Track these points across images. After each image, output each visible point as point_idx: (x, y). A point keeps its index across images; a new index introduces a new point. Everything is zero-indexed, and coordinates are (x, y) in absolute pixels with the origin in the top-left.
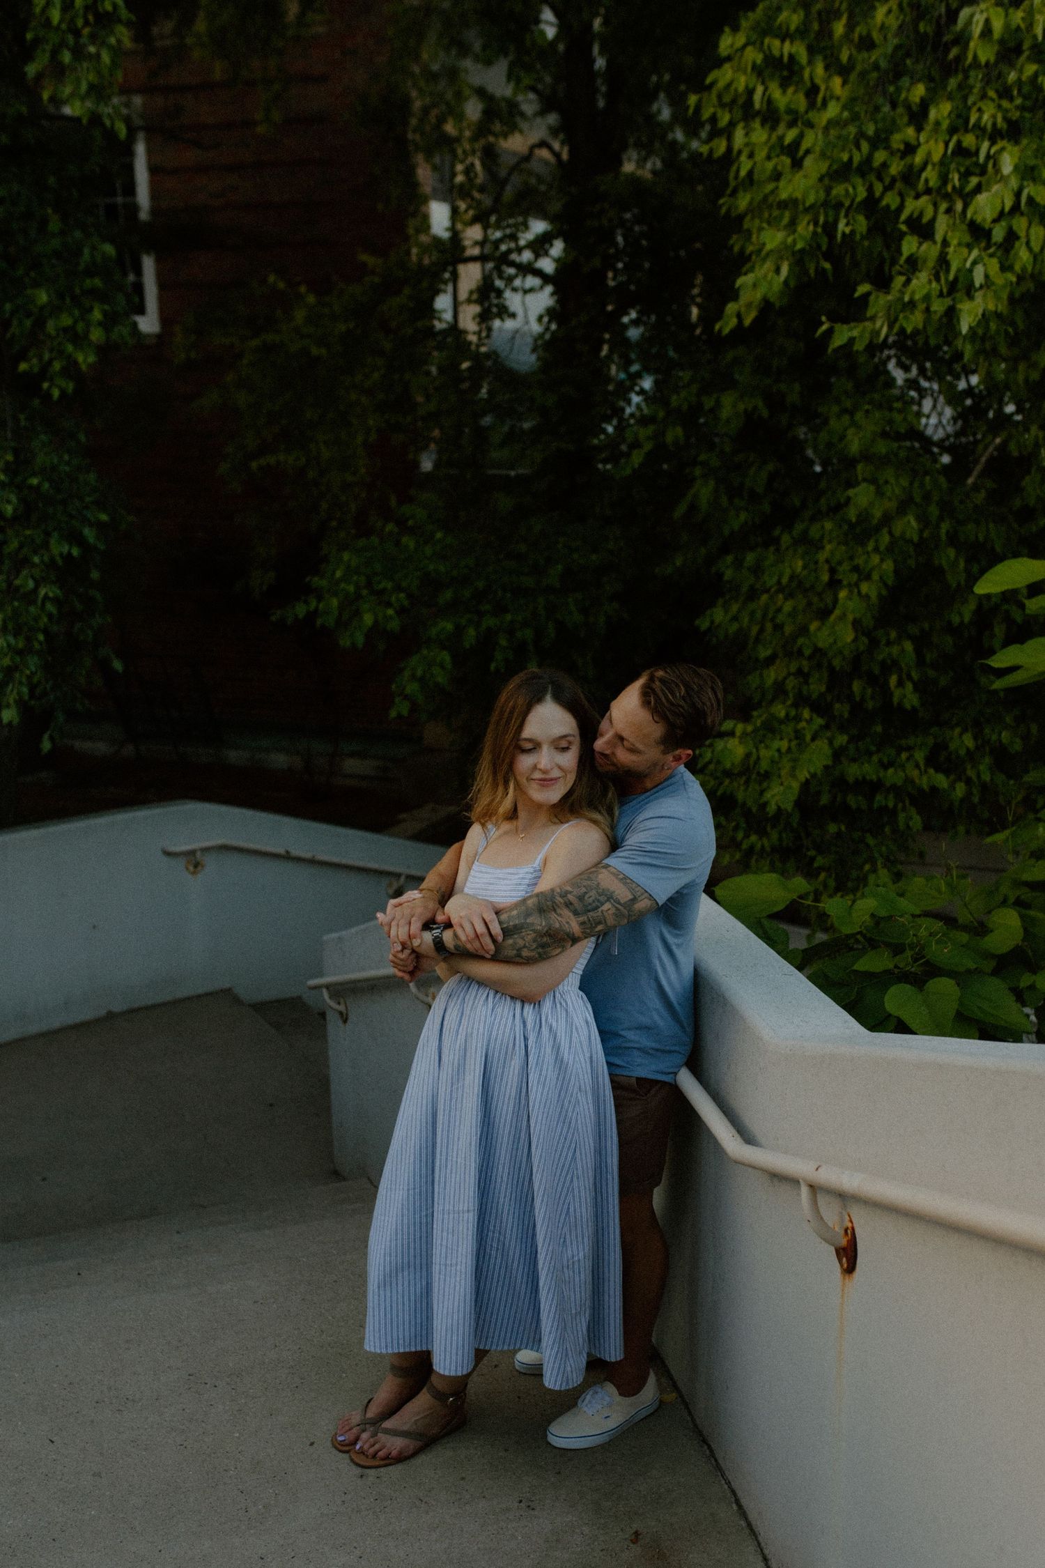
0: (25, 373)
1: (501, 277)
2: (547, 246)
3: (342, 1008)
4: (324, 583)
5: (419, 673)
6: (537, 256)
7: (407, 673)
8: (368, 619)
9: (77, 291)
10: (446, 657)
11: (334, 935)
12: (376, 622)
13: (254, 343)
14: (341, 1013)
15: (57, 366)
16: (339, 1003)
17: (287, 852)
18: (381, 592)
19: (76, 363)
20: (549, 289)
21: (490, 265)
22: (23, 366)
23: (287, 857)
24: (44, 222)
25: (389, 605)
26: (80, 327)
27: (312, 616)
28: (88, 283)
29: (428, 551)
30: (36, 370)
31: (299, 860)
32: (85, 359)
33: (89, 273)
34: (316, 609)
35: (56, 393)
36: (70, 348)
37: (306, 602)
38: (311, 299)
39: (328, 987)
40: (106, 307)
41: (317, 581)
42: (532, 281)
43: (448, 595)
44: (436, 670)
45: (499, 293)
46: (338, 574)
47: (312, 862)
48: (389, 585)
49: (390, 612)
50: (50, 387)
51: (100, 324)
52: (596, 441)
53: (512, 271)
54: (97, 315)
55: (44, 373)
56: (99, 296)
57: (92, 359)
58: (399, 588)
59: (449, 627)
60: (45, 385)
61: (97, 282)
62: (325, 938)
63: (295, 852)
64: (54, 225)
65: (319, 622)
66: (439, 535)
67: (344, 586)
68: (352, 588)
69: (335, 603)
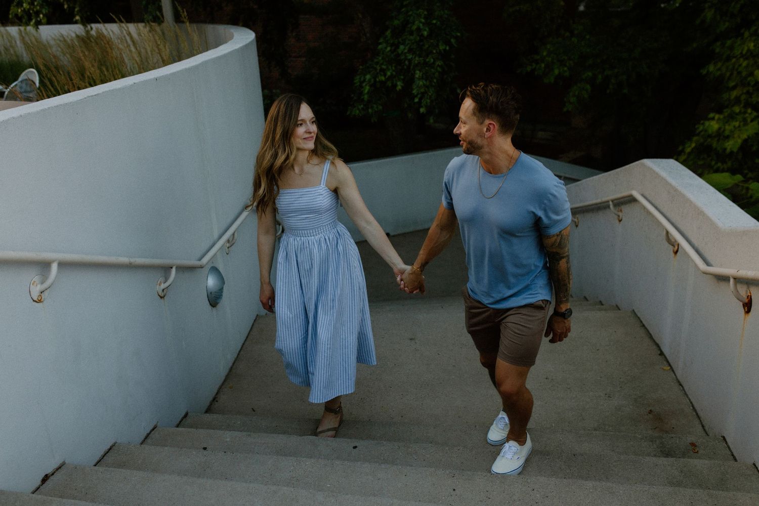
4: (539, 57)
5: (576, 93)
7: (571, 94)
8: (556, 72)
10: (588, 87)
12: (559, 73)
18: (562, 61)
25: (565, 66)
27: (533, 71)
29: (583, 43)
34: (535, 68)
37: (532, 65)
41: (536, 57)
43: (590, 61)
44: (584, 92)
46: (545, 54)
48: (566, 58)
49: (566, 69)
58: (570, 59)
59: (591, 74)
65: (536, 73)
67: (547, 58)
68: (550, 59)
69: (543, 65)
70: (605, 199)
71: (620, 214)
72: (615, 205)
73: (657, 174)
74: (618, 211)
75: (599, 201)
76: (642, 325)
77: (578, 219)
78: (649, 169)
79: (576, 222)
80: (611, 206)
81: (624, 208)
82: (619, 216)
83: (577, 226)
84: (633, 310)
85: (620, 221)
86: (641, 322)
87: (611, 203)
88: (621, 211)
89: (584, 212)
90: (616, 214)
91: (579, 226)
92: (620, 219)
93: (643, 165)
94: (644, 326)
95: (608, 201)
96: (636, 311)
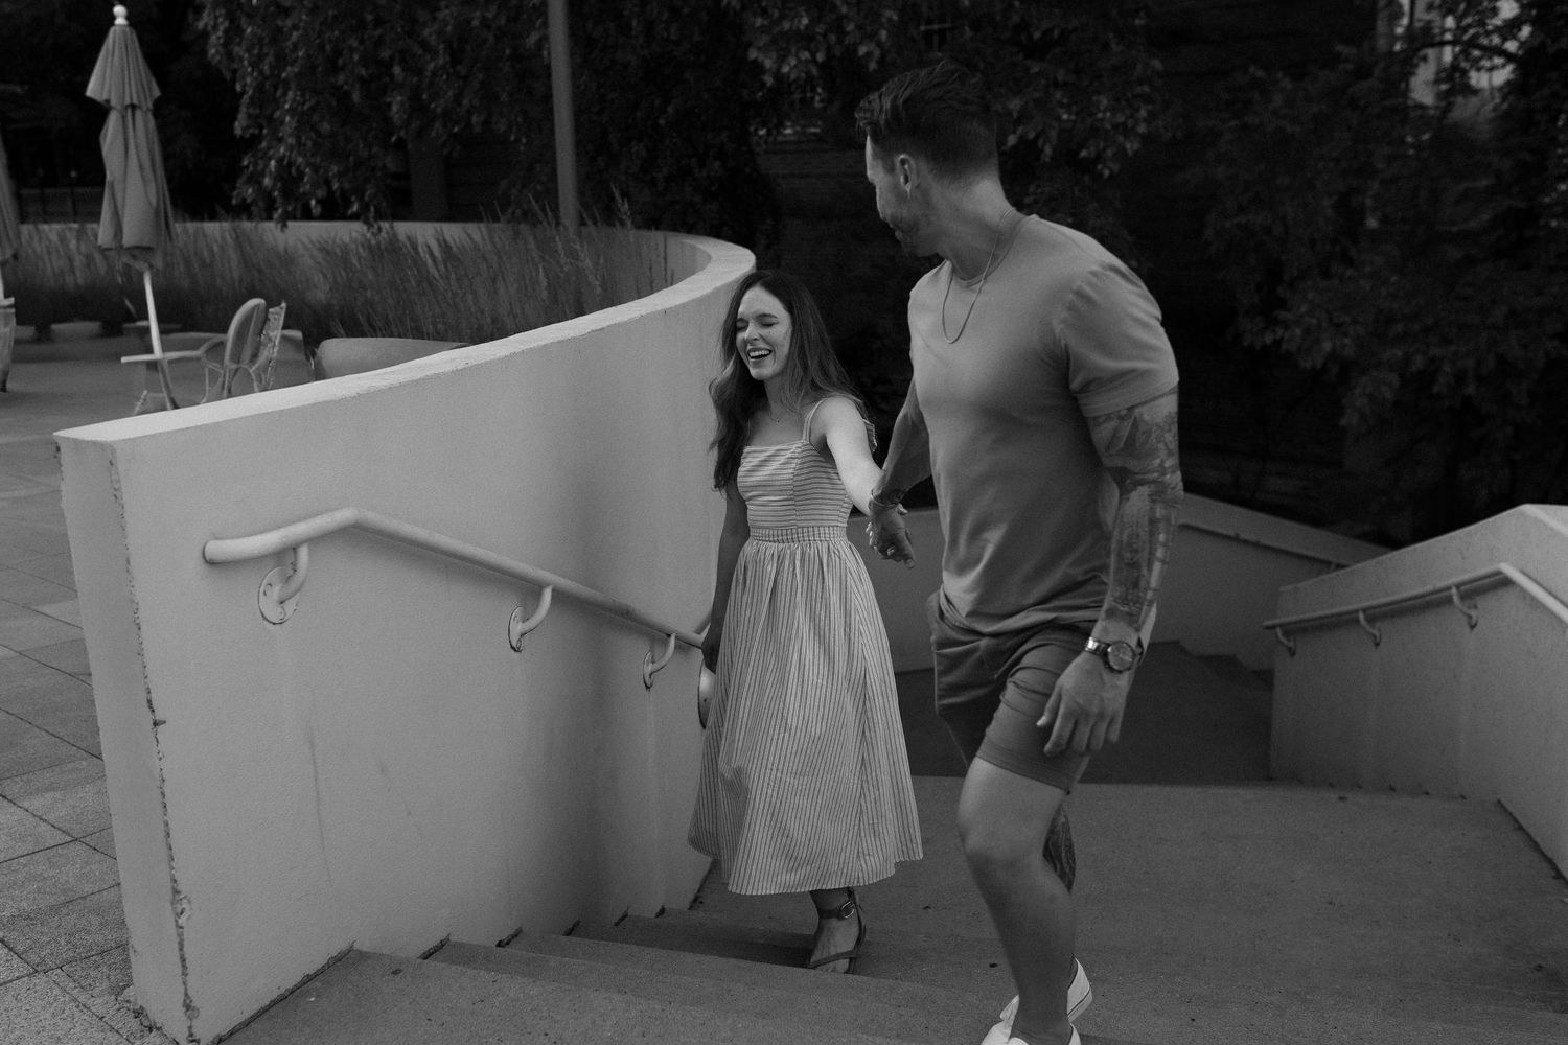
0: (1085, 158)
1: (1467, 60)
2: (1514, 31)
3: (1291, 644)
4: (1289, 316)
5: (1368, 390)
6: (1505, 39)
7: (1357, 391)
8: (1327, 346)
9: (1129, 95)
10: (1394, 378)
11: (1290, 587)
12: (1334, 349)
13: (1233, 124)
14: (1290, 648)
15: (1109, 152)
16: (1289, 640)
17: (1237, 535)
18: (1338, 325)
19: (1124, 150)
20: (1510, 68)
21: (1457, 49)
22: (1084, 153)
23: (1236, 539)
24: (1106, 46)
25: (1346, 335)
26: (1130, 123)
27: (1278, 343)
28: (1138, 89)
29: (1384, 292)
30: (1093, 155)
31: (1246, 542)
32: (1131, 146)
33: (1140, 82)
34: (1282, 338)
35: (1106, 173)
36: (1121, 138)
37: (1274, 331)
38: (1287, 83)
39: (1281, 626)
40: (1150, 107)
41: (1283, 315)
42: (1498, 60)
43: (1399, 328)
44: (1384, 388)
45: (1464, 73)
46: (1303, 309)
47: (1256, 545)
48: (1348, 319)
49: (1347, 341)
50: (1102, 168)
51: (1145, 120)
52: (1547, 200)
53: (1476, 53)
54: (1143, 113)
55: (1098, 158)
56: (1147, 99)
57: (1136, 146)
58: (1355, 322)
59: (1399, 353)
60: (1099, 167)
61: (1146, 89)
62: (1282, 589)
63: (1243, 536)
64: (1115, 47)
65: (1284, 347)
66: (1394, 279)
67: (1307, 318)
68: (1314, 321)
69: (1298, 332)
70: (1440, 585)
71: (1474, 613)
72: (1464, 596)
73: (1552, 530)
74: (1469, 608)
75: (1429, 588)
76: (1516, 825)
77: (1379, 631)
78: (1536, 520)
79: (1374, 637)
80: (1456, 598)
81: (1480, 601)
82: (1470, 617)
83: (1377, 644)
84: (1499, 802)
85: (1473, 627)
86: (1516, 821)
87: (1454, 591)
88: (1476, 607)
89: (1393, 616)
90: (1465, 614)
91: (1382, 645)
92: (1474, 622)
93: (1523, 514)
94: (1521, 828)
95: (1448, 588)
96: (1503, 800)
